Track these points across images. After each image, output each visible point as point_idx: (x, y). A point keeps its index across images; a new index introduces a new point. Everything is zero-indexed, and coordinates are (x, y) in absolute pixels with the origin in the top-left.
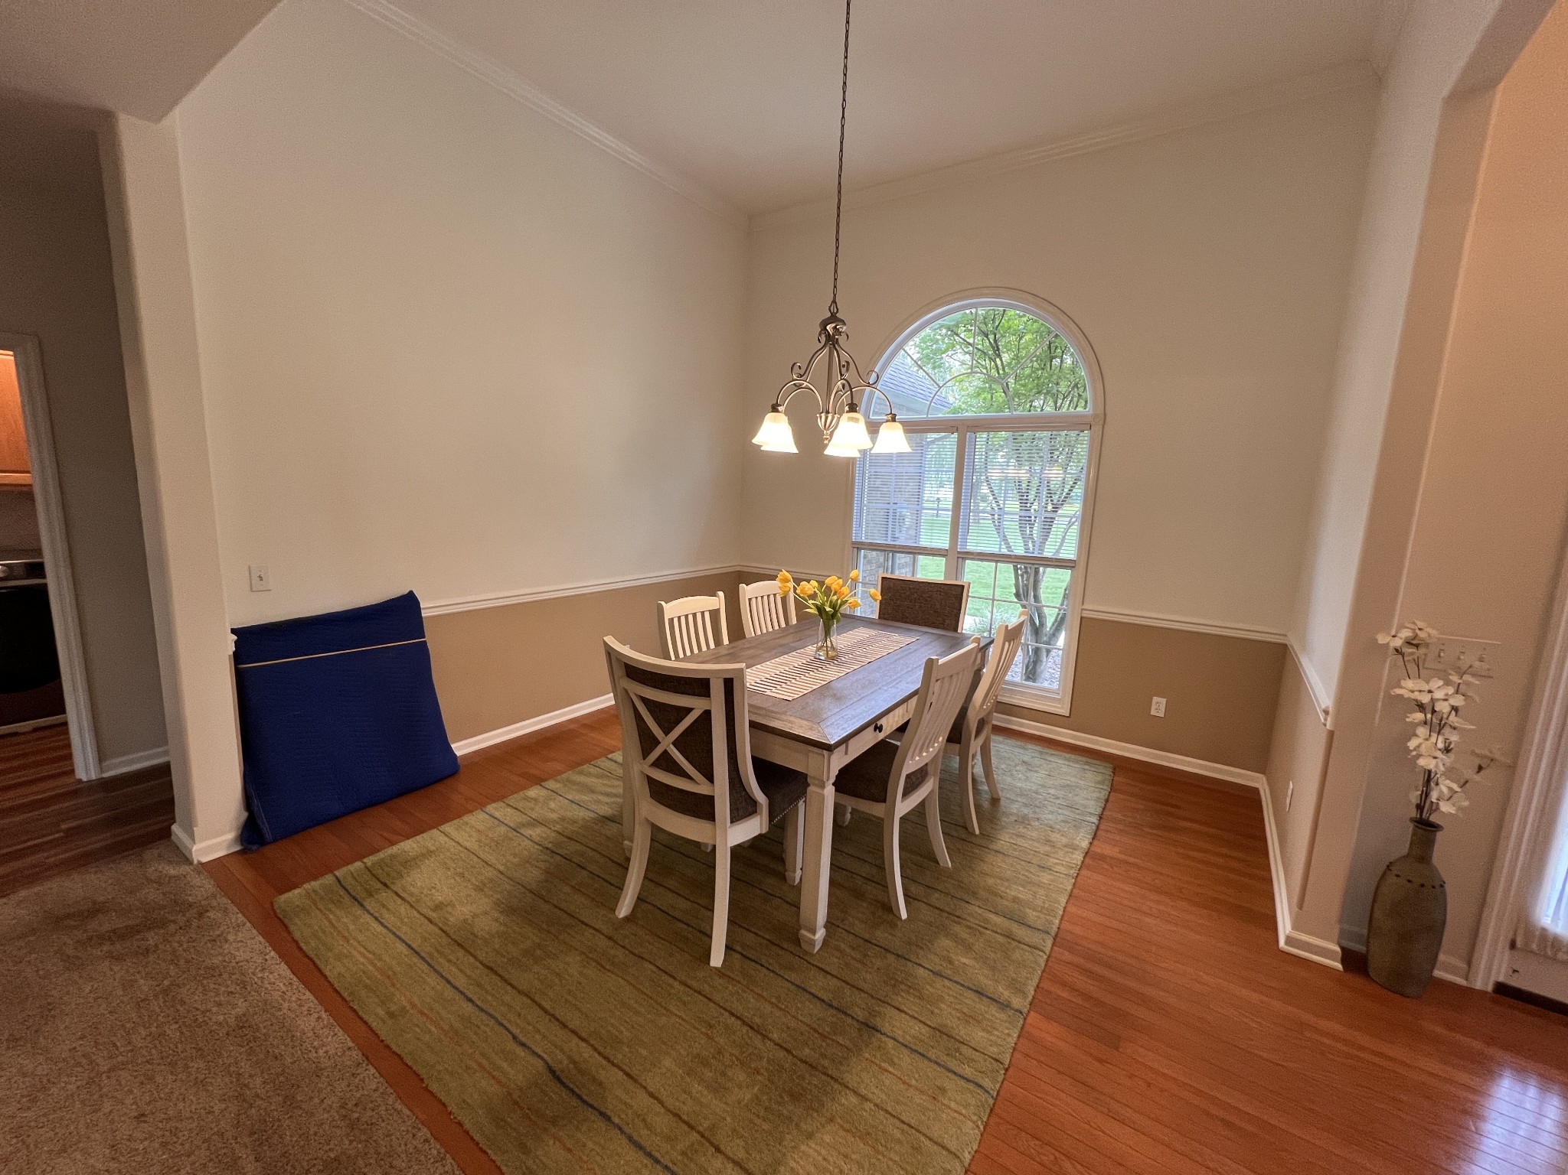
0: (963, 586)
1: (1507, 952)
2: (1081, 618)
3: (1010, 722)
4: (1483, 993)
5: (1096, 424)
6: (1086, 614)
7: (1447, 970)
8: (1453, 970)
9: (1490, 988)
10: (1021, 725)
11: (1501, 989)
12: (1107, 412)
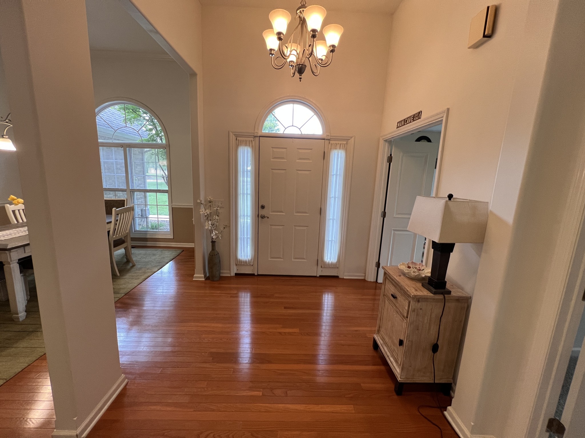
0: (125, 200)
1: (236, 266)
2: (172, 208)
3: (156, 244)
4: (233, 276)
5: (167, 148)
6: (173, 206)
7: (225, 273)
8: (228, 273)
9: (234, 275)
10: (158, 244)
11: (236, 274)
12: (170, 144)
